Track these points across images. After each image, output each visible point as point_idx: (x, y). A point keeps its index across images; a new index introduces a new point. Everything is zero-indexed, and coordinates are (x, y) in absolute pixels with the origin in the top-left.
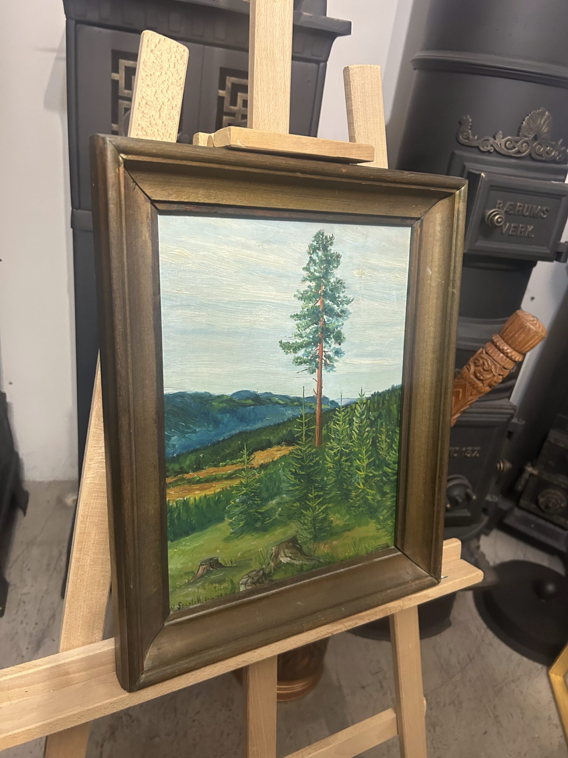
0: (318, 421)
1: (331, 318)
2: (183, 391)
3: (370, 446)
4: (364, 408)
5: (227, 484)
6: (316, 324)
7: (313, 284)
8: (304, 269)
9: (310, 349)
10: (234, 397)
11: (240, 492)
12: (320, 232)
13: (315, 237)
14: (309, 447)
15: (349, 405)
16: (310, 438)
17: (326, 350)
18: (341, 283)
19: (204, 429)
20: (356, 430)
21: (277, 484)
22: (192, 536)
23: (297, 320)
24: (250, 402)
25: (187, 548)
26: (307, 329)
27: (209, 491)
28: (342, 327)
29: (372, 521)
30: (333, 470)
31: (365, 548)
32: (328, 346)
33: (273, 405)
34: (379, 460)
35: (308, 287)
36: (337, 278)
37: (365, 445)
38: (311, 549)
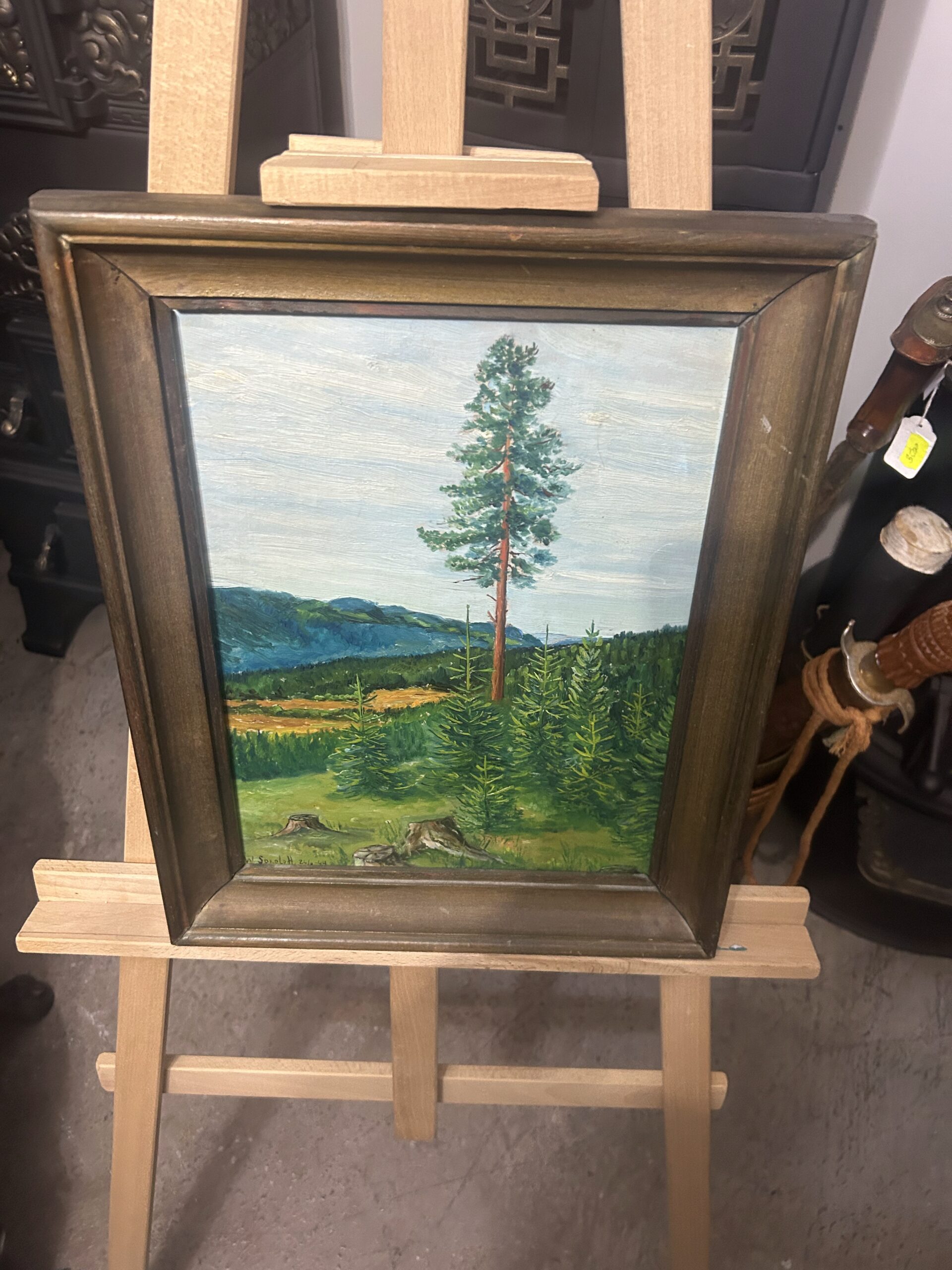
0: (496, 663)
1: (527, 498)
2: (245, 586)
3: (607, 717)
4: (596, 655)
5: (328, 725)
6: (495, 506)
7: (488, 435)
8: (467, 407)
9: (482, 547)
10: (334, 605)
11: (351, 740)
12: (503, 340)
13: (493, 348)
14: (478, 699)
15: (563, 646)
16: (481, 686)
17: (515, 550)
18: (553, 436)
19: (285, 644)
20: (577, 687)
21: (417, 741)
22: (274, 780)
23: (455, 496)
24: (363, 616)
25: (269, 794)
26: (476, 513)
27: (299, 729)
28: (552, 514)
29: (604, 828)
30: (525, 740)
31: (587, 862)
32: (521, 545)
33: (409, 627)
34: (625, 740)
35: (478, 440)
36: (542, 426)
37: (595, 713)
38: (479, 840)
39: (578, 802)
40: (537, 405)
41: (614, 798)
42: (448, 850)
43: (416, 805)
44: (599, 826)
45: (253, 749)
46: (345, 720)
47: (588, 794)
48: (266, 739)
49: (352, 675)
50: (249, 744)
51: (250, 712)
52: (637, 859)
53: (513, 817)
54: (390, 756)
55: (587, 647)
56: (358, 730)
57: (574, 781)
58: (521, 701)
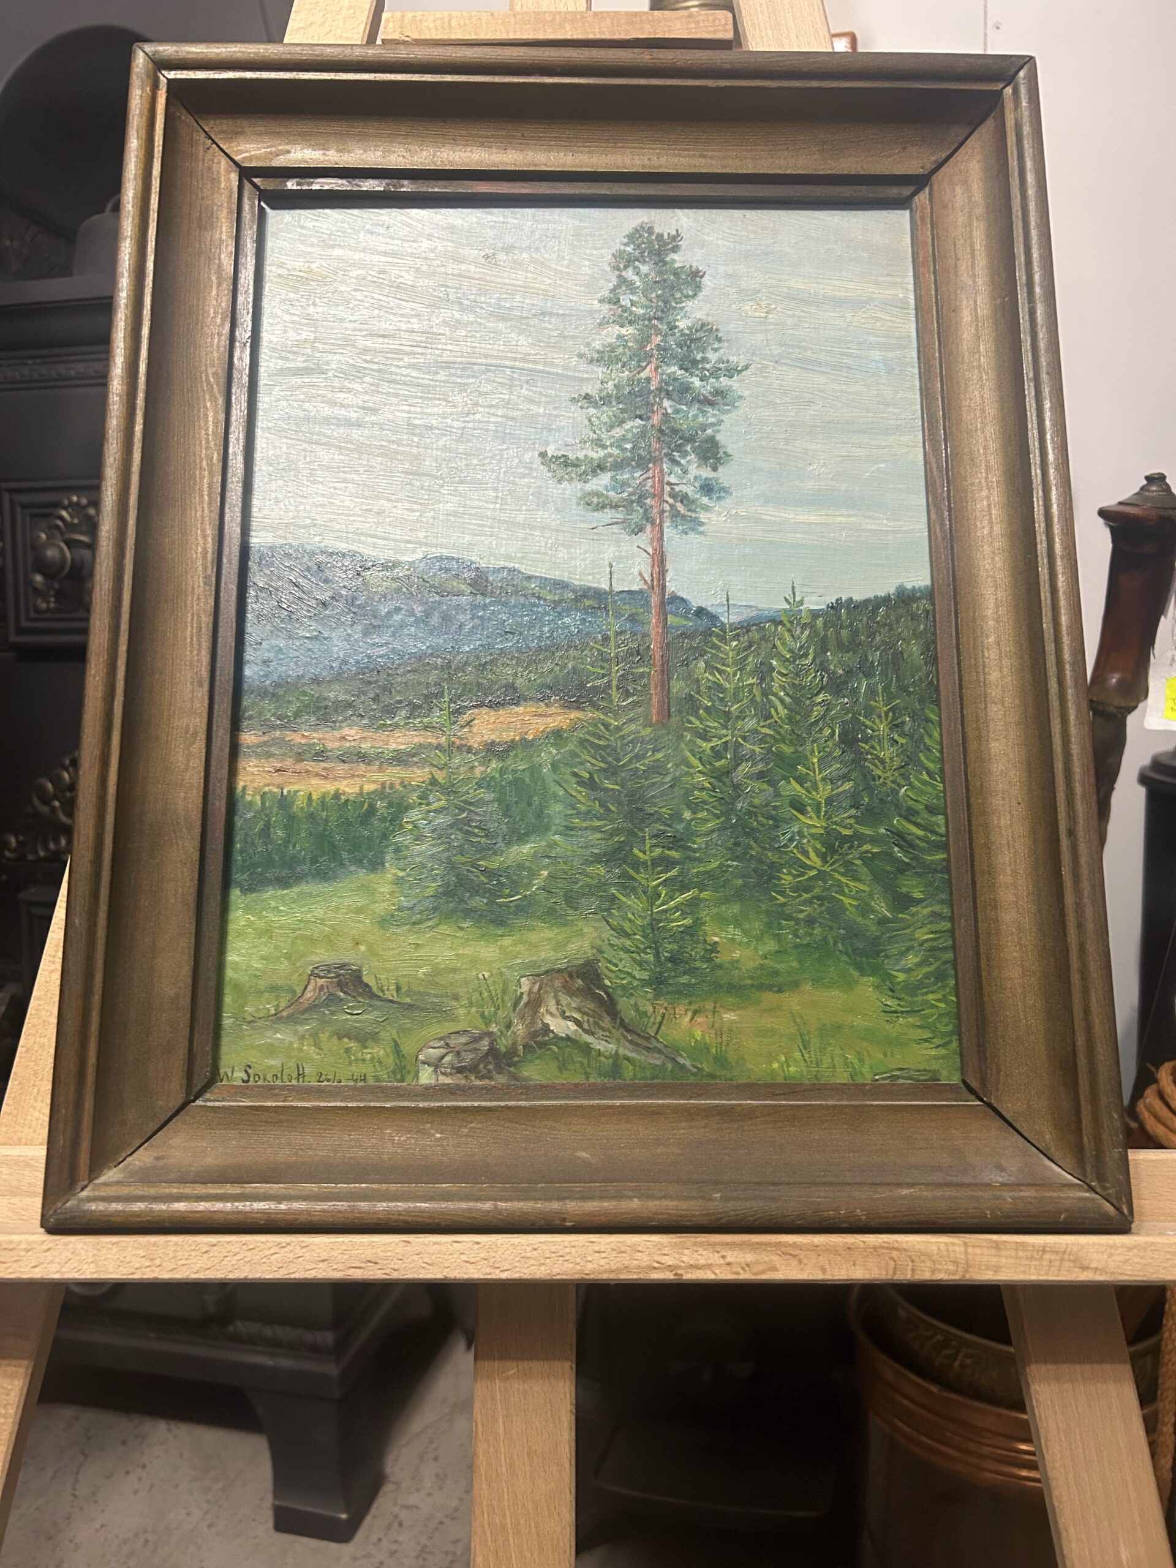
0: (656, 658)
1: (684, 407)
3: (837, 745)
4: (804, 637)
5: (393, 775)
6: (642, 420)
7: (628, 331)
9: (626, 476)
10: (421, 567)
11: (430, 804)
12: (642, 227)
13: (630, 236)
14: (631, 720)
15: (755, 624)
16: (635, 698)
17: (673, 479)
18: (710, 331)
20: (782, 695)
21: (536, 803)
22: (294, 889)
23: (588, 408)
25: (282, 919)
26: (618, 430)
27: (347, 785)
28: (719, 427)
29: (865, 979)
32: (680, 472)
34: (871, 791)
35: (616, 338)
36: (695, 319)
37: (817, 741)
38: (645, 1013)
39: (811, 921)
40: (687, 297)
41: (873, 911)
42: (588, 1038)
43: (533, 937)
44: (856, 974)
45: (267, 825)
46: (424, 762)
48: (291, 804)
49: (437, 682)
50: (263, 816)
52: (934, 1053)
53: (702, 959)
54: (491, 835)
55: (788, 625)
56: (442, 782)
57: (799, 876)
58: (698, 723)
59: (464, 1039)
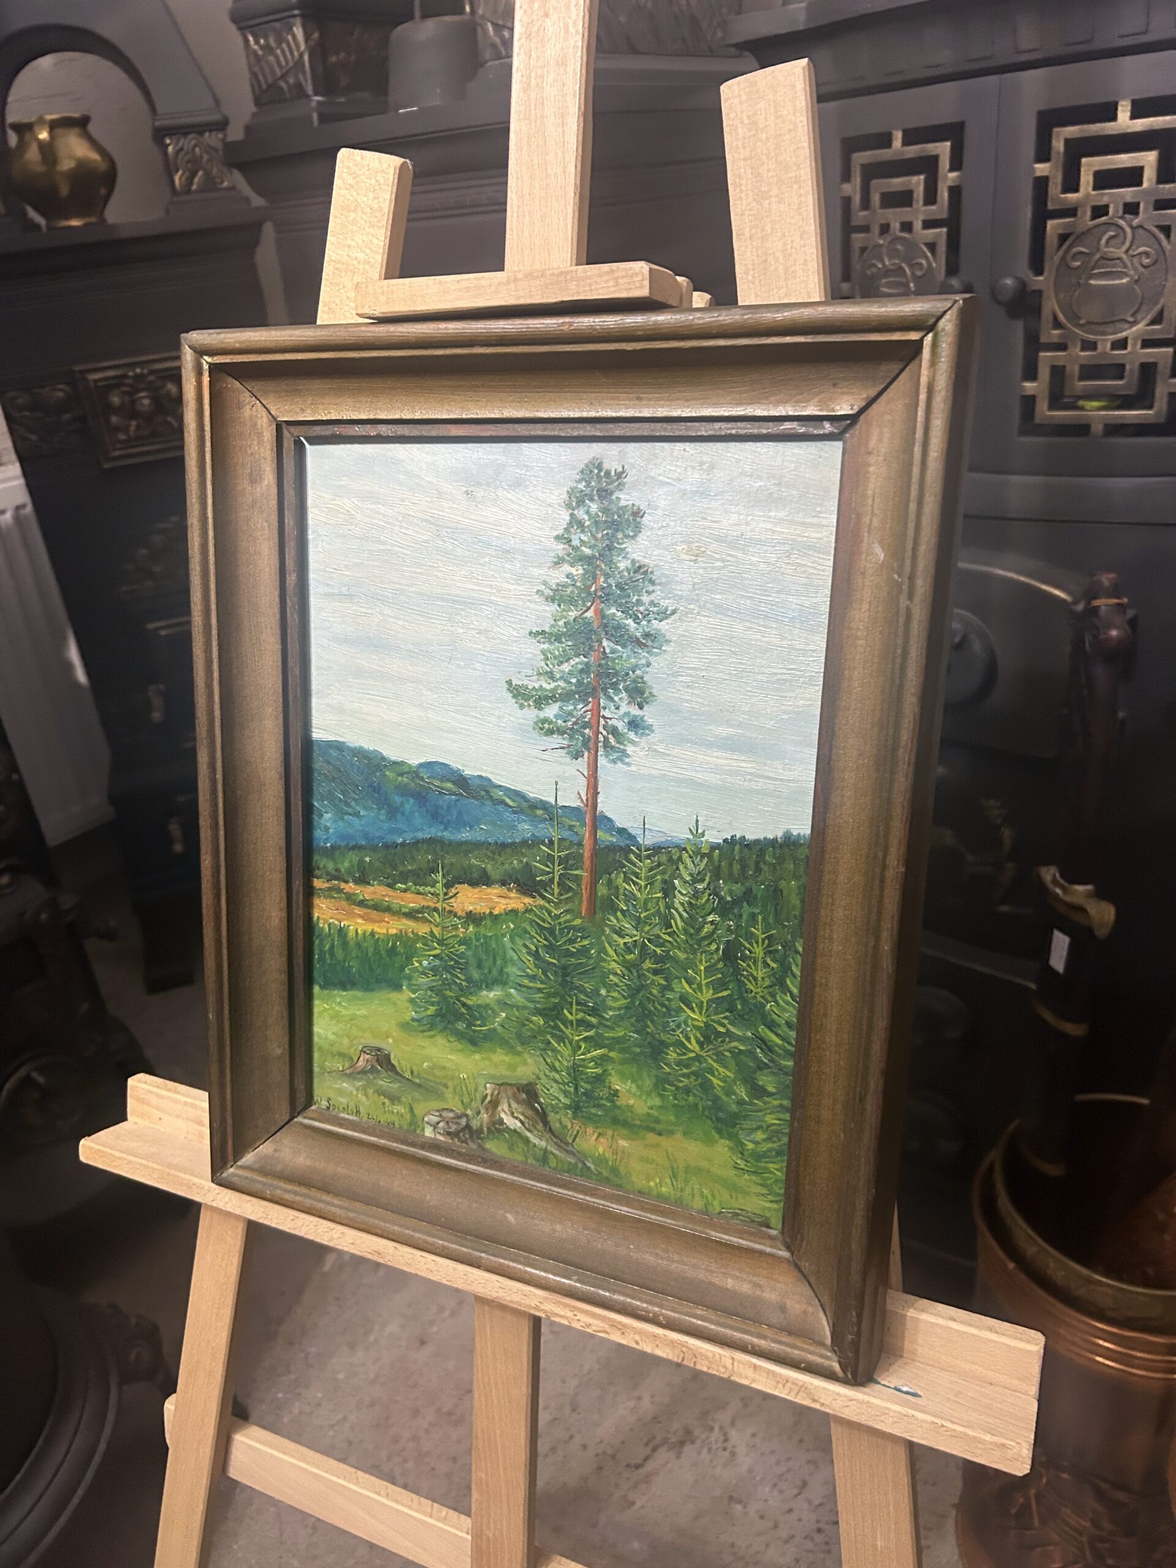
0: (587, 864)
1: (619, 648)
3: (719, 960)
4: (703, 865)
5: (409, 925)
6: (585, 657)
7: (578, 571)
9: (572, 707)
10: (421, 770)
11: (430, 950)
12: (593, 463)
13: (583, 472)
14: (567, 911)
15: (663, 848)
16: (570, 894)
17: (607, 714)
18: (645, 573)
19: (372, 814)
20: (681, 909)
21: (499, 962)
22: (350, 993)
23: (544, 643)
24: (450, 786)
25: (344, 1011)
26: (566, 665)
27: (379, 927)
28: (647, 669)
29: (723, 1141)
30: (621, 981)
31: (702, 1195)
32: (613, 708)
33: (495, 804)
34: (745, 1001)
35: (568, 577)
36: (633, 561)
37: (705, 952)
38: (566, 1127)
39: (687, 1091)
40: (627, 536)
41: (734, 1093)
42: (529, 1134)
43: (494, 1058)
44: (717, 1136)
45: (332, 946)
46: (425, 920)
47: (700, 1080)
48: (346, 935)
49: (435, 861)
50: (330, 939)
51: (334, 898)
52: (768, 1205)
53: (607, 1099)
54: (469, 980)
55: (691, 853)
56: (438, 936)
57: (682, 1055)
58: (615, 921)
59: (451, 1115)
